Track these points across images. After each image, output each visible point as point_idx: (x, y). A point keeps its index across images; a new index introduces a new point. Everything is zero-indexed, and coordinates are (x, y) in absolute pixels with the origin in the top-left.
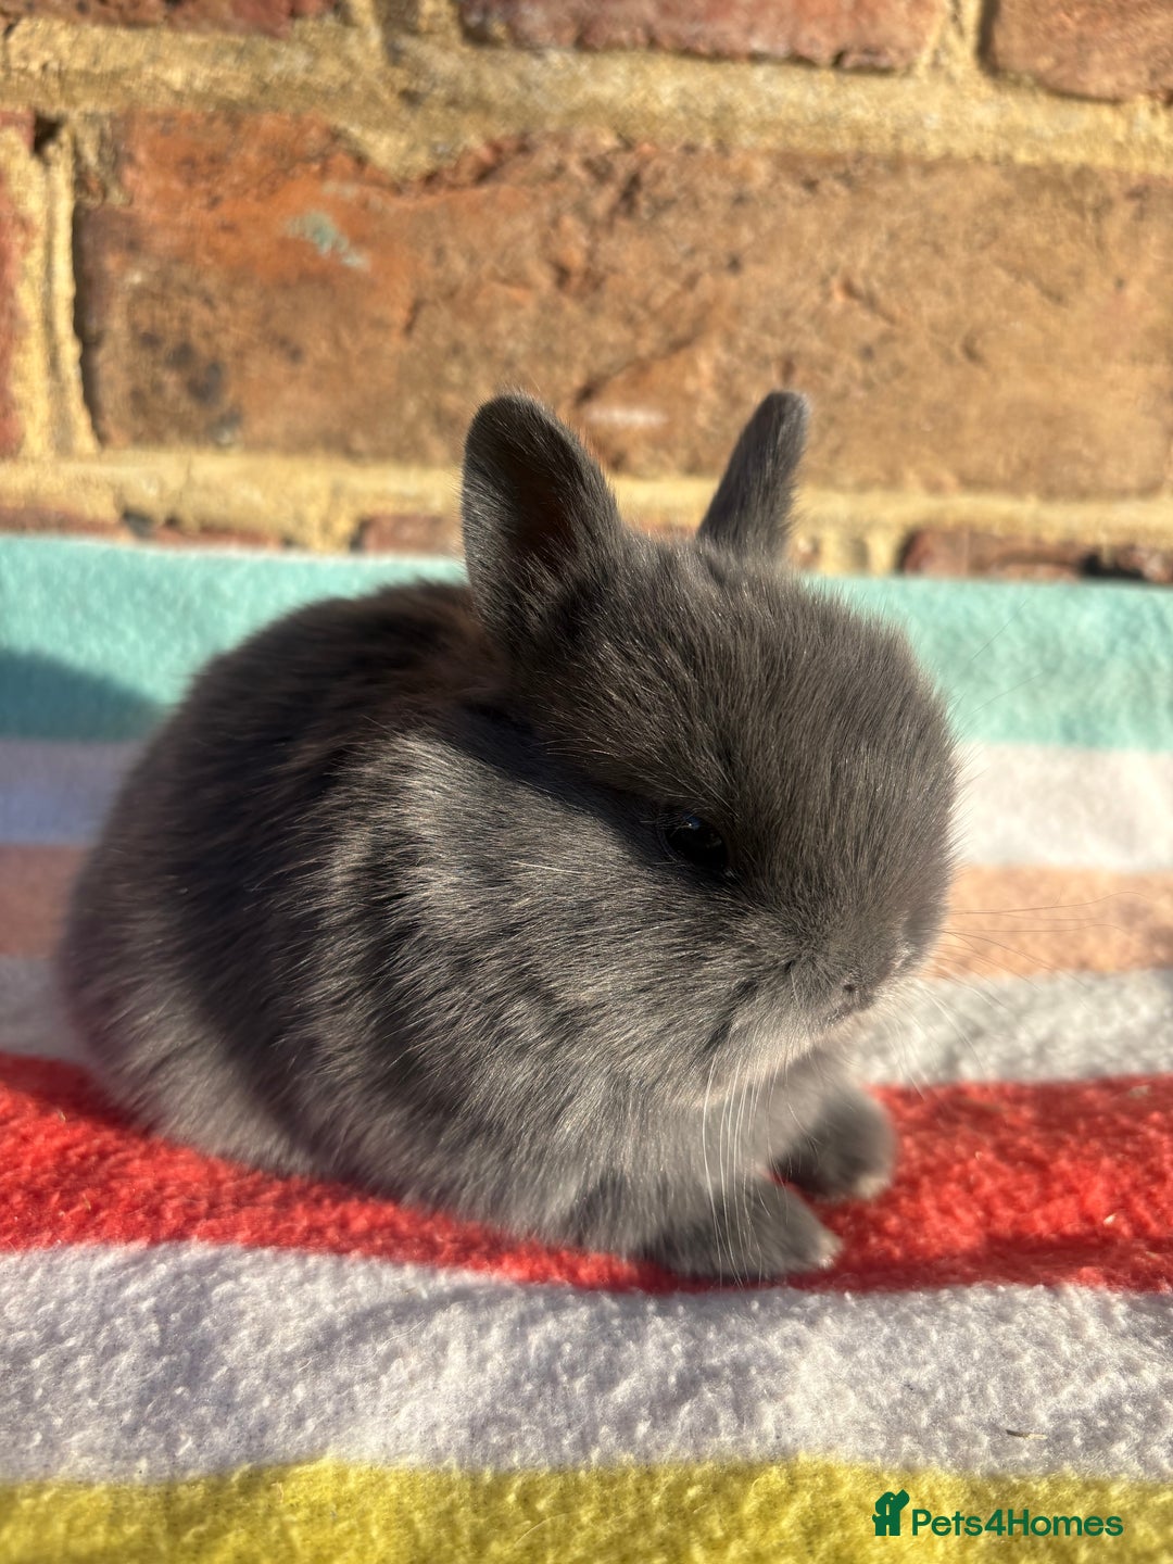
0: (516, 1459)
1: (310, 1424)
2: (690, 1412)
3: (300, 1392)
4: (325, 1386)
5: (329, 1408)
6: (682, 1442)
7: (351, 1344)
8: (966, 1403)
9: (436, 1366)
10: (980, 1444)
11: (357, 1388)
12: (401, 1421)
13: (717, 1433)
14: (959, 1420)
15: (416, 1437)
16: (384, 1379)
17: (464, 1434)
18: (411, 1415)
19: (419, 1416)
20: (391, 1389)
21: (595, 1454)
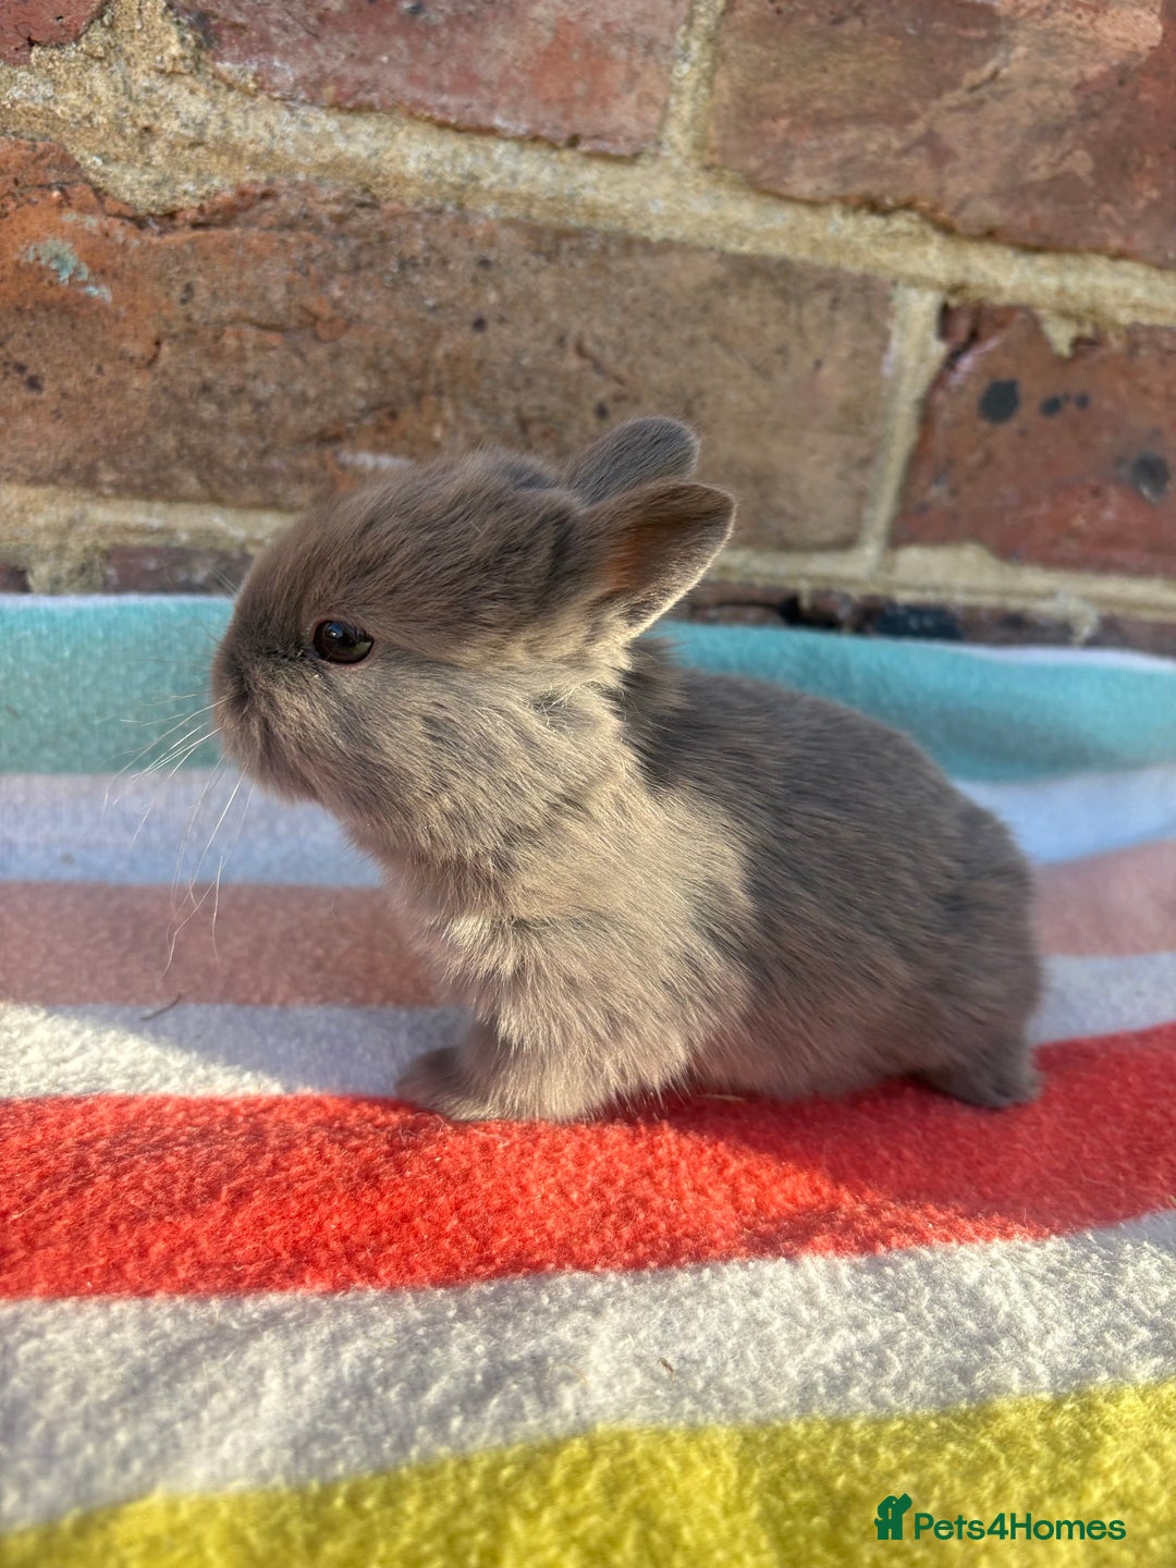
0: (340, 1468)
1: (137, 1466)
2: (498, 1405)
3: (122, 1437)
4: (146, 1429)
5: (154, 1448)
6: (493, 1432)
7: (168, 1385)
8: (730, 1366)
9: (254, 1396)
10: (746, 1399)
11: (179, 1426)
12: (226, 1450)
13: (524, 1418)
14: (727, 1380)
15: (241, 1464)
16: (205, 1415)
17: (287, 1454)
18: (234, 1443)
19: (242, 1443)
20: (214, 1421)
21: (414, 1452)
